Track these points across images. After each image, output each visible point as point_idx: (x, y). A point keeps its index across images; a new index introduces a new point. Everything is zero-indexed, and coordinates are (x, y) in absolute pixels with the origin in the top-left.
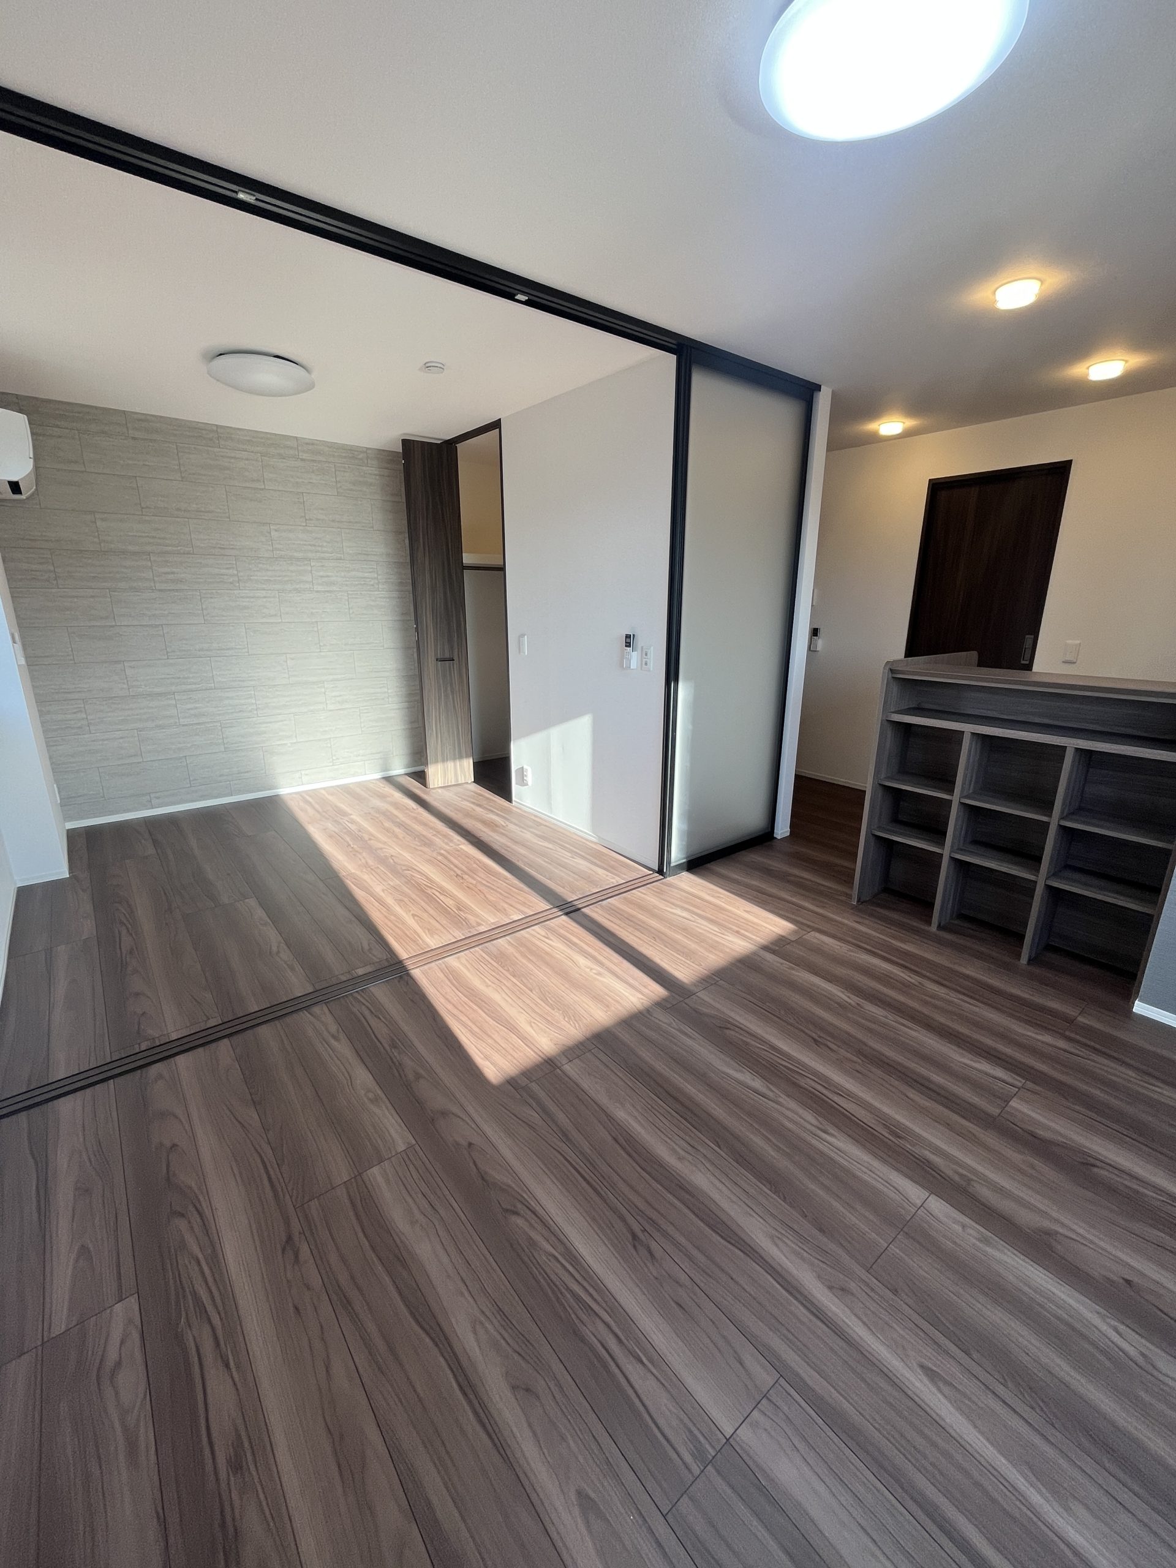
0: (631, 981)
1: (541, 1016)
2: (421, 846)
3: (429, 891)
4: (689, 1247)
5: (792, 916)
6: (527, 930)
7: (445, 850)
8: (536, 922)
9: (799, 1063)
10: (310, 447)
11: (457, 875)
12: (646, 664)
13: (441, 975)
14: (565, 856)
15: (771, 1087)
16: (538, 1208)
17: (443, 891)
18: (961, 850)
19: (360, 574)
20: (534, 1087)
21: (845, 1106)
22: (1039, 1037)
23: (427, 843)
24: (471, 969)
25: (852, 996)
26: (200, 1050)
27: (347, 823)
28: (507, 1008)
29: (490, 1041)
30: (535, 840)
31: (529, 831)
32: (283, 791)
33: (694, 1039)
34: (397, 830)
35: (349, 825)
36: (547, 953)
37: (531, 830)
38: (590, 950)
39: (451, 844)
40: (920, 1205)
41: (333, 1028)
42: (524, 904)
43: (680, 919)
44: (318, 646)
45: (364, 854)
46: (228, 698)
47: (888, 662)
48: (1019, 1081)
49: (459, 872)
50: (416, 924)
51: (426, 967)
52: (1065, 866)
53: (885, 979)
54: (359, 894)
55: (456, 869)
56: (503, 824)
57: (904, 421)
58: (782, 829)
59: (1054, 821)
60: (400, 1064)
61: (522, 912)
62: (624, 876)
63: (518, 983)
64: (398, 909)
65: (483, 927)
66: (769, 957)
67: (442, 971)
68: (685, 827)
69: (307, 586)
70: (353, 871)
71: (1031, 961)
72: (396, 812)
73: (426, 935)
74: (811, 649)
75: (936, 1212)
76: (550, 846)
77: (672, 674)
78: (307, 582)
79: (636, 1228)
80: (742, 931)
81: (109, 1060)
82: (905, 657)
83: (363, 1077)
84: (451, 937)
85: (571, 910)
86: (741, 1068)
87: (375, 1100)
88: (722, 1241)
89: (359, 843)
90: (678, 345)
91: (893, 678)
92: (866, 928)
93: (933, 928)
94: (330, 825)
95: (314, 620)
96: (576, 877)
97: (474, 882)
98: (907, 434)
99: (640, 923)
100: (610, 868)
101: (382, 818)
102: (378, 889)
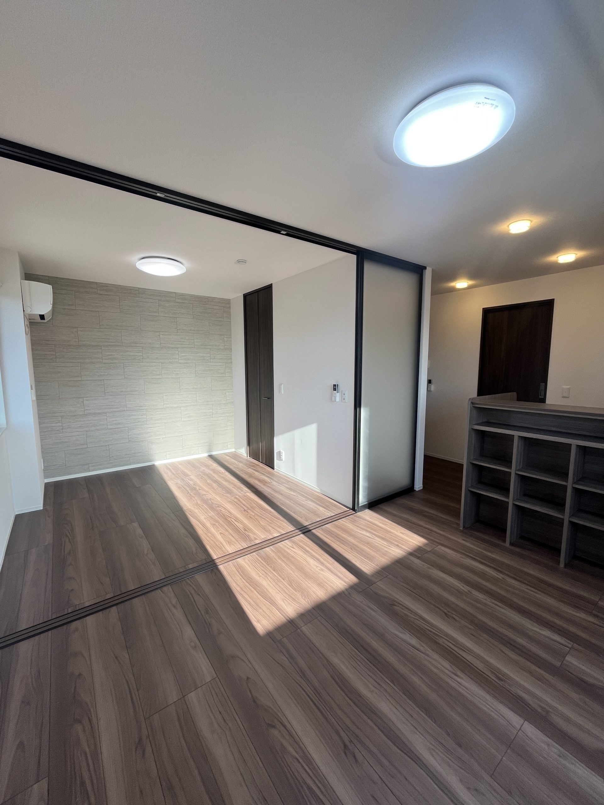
0: (339, 574)
1: (289, 595)
2: (225, 493)
3: (229, 519)
4: (379, 755)
5: (427, 536)
6: (282, 542)
7: (238, 496)
8: (287, 538)
9: (438, 629)
10: (182, 297)
11: (245, 510)
12: (344, 399)
13: (234, 569)
14: (302, 500)
15: (423, 644)
16: (286, 723)
17: (237, 519)
18: (518, 500)
19: (202, 355)
20: (285, 640)
21: (467, 658)
22: (578, 615)
23: (229, 492)
24: (251, 566)
25: (465, 586)
26: (101, 612)
27: (188, 480)
28: (270, 590)
29: (260, 610)
30: (286, 490)
31: (283, 486)
32: (157, 463)
33: (375, 611)
34: (214, 485)
35: (189, 481)
36: (292, 557)
37: (284, 485)
38: (316, 555)
39: (242, 493)
40: (519, 729)
41: (174, 601)
42: (280, 527)
43: (365, 537)
44: (179, 389)
45: (196, 498)
46: (133, 415)
47: (470, 399)
48: (570, 644)
49: (246, 508)
50: (222, 538)
51: (226, 564)
52: (579, 510)
53: (482, 575)
54: (193, 521)
55: (244, 507)
56: (269, 481)
57: (467, 281)
58: (419, 485)
59: (570, 484)
60: (210, 624)
61: (279, 532)
62: (334, 512)
63: (277, 575)
64: (212, 529)
65: (258, 541)
66: (416, 561)
67: (235, 567)
68: (366, 484)
69: (176, 360)
70: (190, 507)
71: (566, 565)
72: (213, 475)
73: (227, 545)
74: (428, 390)
75: (530, 734)
76: (294, 494)
77: (358, 404)
78: (176, 359)
79: (346, 739)
80: (400, 545)
81: (50, 619)
82: (477, 396)
83: (189, 632)
84: (240, 546)
85: (306, 531)
86: (405, 632)
87: (195, 647)
88: (399, 751)
89: (193, 491)
90: (357, 251)
91: (473, 407)
92: (470, 544)
93: (507, 544)
94: (179, 482)
95: (178, 377)
96: (308, 512)
97: (254, 514)
98: (470, 287)
99: (343, 539)
100: (326, 507)
101: (206, 477)
102: (202, 518)
